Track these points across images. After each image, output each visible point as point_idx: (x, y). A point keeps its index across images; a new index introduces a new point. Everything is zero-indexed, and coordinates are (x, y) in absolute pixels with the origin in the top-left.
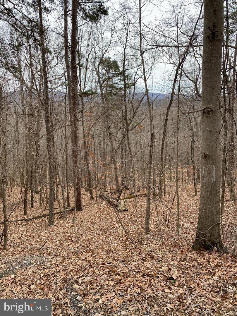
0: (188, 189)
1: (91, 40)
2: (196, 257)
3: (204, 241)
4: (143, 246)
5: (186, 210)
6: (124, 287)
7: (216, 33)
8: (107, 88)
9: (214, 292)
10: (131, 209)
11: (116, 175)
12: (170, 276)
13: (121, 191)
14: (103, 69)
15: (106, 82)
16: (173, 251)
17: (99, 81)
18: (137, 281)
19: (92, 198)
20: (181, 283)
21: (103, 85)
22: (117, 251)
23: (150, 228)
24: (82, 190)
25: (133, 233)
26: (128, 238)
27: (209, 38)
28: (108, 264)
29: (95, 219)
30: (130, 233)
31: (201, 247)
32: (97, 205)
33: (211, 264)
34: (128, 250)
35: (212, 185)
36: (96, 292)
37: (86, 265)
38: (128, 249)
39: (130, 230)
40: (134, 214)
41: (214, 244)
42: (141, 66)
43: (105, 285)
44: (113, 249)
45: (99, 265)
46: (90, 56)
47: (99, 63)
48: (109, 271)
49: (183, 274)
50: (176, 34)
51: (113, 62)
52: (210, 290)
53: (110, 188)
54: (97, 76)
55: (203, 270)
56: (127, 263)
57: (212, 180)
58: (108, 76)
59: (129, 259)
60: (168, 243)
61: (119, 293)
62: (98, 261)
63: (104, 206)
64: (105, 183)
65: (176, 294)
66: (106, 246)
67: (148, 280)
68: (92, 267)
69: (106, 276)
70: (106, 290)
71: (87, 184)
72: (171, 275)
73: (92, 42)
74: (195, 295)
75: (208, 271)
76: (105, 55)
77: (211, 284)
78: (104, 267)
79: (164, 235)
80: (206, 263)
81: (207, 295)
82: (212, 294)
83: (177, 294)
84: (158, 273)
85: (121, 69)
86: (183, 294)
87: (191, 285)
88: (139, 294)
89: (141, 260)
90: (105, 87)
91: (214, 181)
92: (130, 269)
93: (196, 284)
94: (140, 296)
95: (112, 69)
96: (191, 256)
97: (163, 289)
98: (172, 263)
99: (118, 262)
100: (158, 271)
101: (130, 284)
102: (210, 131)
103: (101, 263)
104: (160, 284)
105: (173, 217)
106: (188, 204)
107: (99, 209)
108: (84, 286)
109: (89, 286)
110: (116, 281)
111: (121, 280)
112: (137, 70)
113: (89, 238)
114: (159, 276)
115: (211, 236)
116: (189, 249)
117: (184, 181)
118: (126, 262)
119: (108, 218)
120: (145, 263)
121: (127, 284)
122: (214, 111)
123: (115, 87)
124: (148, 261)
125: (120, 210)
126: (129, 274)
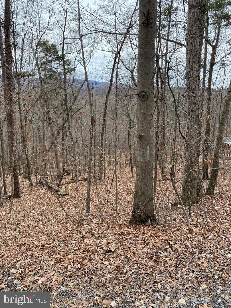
0: (125, 172)
1: (28, 19)
2: (132, 231)
3: (140, 216)
4: (84, 226)
5: (123, 190)
6: (64, 265)
7: (150, 20)
8: (45, 72)
9: (148, 258)
10: (72, 193)
11: (57, 160)
12: (108, 249)
13: (62, 176)
14: (41, 52)
15: (44, 65)
16: (112, 227)
17: (37, 64)
18: (77, 258)
19: (31, 185)
20: (118, 254)
21: (41, 68)
22: (57, 234)
23: (91, 209)
24: (20, 177)
25: (74, 215)
26: (68, 220)
27: (144, 24)
28: (48, 245)
29: (34, 205)
30: (71, 215)
31: (137, 222)
32: (37, 191)
33: (145, 235)
34: (68, 232)
35: (147, 163)
36: (35, 274)
37: (25, 249)
38: (69, 230)
39: (71, 213)
40: (74, 197)
41: (148, 218)
42: (80, 52)
43: (44, 265)
44: (53, 231)
45: (39, 247)
46: (27, 37)
47: (36, 45)
48: (49, 252)
49: (121, 246)
50: (114, 23)
51: (51, 45)
52: (144, 257)
53: (51, 175)
54: (35, 59)
55: (139, 241)
56: (68, 242)
57: (146, 159)
58: (47, 59)
59: (70, 238)
60: (107, 221)
61: (59, 271)
62: (37, 244)
63: (44, 193)
64: (45, 169)
65: (114, 264)
66: (46, 230)
67: (88, 256)
68: (30, 250)
69: (45, 257)
70: (45, 270)
71: (26, 171)
72: (110, 248)
73: (29, 22)
74: (132, 263)
75: (143, 241)
76: (43, 37)
77: (145, 252)
78: (43, 248)
79: (104, 214)
80: (141, 234)
81: (142, 261)
82: (146, 260)
83: (116, 264)
84: (98, 248)
85: (60, 53)
86: (121, 263)
87: (127, 254)
88: (79, 269)
89: (81, 238)
90: (43, 71)
91: (148, 160)
92: (71, 247)
93: (132, 254)
94: (80, 271)
95: (51, 53)
96: (128, 230)
97: (102, 261)
98: (111, 238)
99: (59, 242)
100: (98, 246)
101: (70, 261)
102: (145, 114)
103: (40, 245)
104: (99, 257)
105: (112, 198)
106: (126, 185)
107: (39, 195)
108: (22, 270)
109: (27, 269)
110: (56, 260)
111: (61, 258)
112: (76, 56)
113: (29, 224)
114: (98, 251)
115: (145, 211)
116: (126, 225)
117: (122, 165)
118: (66, 241)
119: (48, 203)
120: (85, 240)
121: (67, 261)
122: (148, 95)
123: (54, 72)
124: (88, 238)
125: (60, 194)
126: (69, 252)
